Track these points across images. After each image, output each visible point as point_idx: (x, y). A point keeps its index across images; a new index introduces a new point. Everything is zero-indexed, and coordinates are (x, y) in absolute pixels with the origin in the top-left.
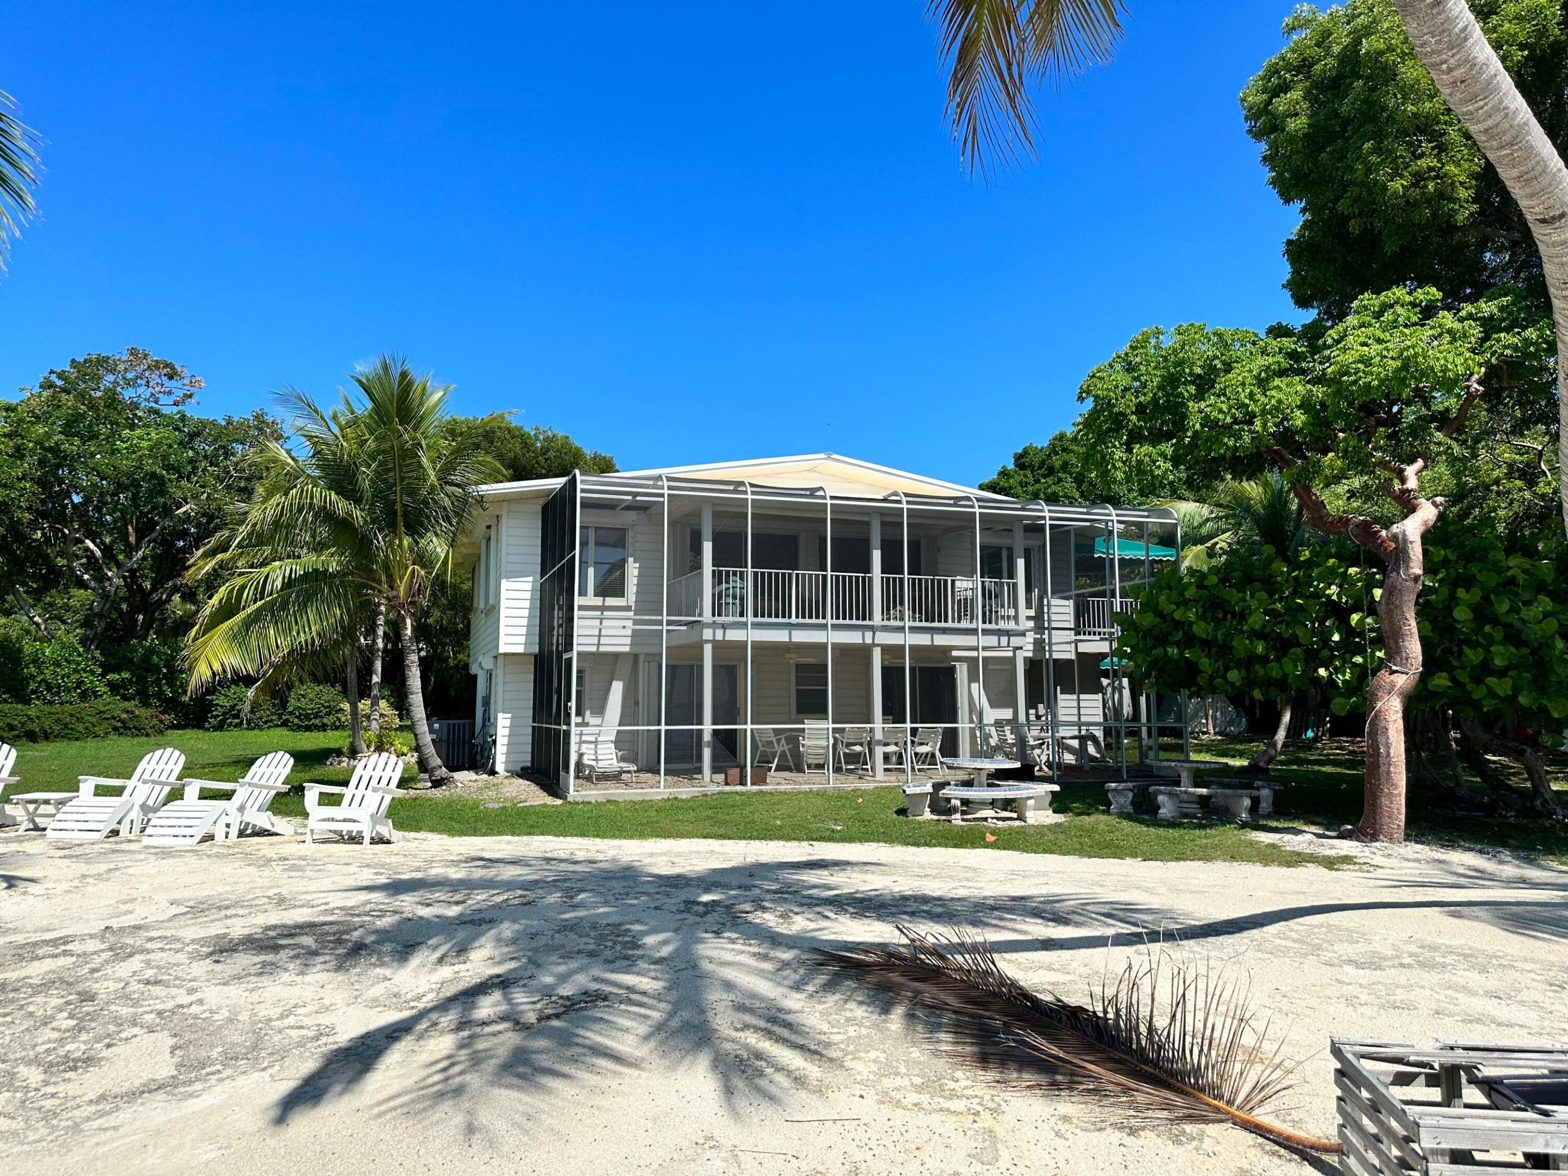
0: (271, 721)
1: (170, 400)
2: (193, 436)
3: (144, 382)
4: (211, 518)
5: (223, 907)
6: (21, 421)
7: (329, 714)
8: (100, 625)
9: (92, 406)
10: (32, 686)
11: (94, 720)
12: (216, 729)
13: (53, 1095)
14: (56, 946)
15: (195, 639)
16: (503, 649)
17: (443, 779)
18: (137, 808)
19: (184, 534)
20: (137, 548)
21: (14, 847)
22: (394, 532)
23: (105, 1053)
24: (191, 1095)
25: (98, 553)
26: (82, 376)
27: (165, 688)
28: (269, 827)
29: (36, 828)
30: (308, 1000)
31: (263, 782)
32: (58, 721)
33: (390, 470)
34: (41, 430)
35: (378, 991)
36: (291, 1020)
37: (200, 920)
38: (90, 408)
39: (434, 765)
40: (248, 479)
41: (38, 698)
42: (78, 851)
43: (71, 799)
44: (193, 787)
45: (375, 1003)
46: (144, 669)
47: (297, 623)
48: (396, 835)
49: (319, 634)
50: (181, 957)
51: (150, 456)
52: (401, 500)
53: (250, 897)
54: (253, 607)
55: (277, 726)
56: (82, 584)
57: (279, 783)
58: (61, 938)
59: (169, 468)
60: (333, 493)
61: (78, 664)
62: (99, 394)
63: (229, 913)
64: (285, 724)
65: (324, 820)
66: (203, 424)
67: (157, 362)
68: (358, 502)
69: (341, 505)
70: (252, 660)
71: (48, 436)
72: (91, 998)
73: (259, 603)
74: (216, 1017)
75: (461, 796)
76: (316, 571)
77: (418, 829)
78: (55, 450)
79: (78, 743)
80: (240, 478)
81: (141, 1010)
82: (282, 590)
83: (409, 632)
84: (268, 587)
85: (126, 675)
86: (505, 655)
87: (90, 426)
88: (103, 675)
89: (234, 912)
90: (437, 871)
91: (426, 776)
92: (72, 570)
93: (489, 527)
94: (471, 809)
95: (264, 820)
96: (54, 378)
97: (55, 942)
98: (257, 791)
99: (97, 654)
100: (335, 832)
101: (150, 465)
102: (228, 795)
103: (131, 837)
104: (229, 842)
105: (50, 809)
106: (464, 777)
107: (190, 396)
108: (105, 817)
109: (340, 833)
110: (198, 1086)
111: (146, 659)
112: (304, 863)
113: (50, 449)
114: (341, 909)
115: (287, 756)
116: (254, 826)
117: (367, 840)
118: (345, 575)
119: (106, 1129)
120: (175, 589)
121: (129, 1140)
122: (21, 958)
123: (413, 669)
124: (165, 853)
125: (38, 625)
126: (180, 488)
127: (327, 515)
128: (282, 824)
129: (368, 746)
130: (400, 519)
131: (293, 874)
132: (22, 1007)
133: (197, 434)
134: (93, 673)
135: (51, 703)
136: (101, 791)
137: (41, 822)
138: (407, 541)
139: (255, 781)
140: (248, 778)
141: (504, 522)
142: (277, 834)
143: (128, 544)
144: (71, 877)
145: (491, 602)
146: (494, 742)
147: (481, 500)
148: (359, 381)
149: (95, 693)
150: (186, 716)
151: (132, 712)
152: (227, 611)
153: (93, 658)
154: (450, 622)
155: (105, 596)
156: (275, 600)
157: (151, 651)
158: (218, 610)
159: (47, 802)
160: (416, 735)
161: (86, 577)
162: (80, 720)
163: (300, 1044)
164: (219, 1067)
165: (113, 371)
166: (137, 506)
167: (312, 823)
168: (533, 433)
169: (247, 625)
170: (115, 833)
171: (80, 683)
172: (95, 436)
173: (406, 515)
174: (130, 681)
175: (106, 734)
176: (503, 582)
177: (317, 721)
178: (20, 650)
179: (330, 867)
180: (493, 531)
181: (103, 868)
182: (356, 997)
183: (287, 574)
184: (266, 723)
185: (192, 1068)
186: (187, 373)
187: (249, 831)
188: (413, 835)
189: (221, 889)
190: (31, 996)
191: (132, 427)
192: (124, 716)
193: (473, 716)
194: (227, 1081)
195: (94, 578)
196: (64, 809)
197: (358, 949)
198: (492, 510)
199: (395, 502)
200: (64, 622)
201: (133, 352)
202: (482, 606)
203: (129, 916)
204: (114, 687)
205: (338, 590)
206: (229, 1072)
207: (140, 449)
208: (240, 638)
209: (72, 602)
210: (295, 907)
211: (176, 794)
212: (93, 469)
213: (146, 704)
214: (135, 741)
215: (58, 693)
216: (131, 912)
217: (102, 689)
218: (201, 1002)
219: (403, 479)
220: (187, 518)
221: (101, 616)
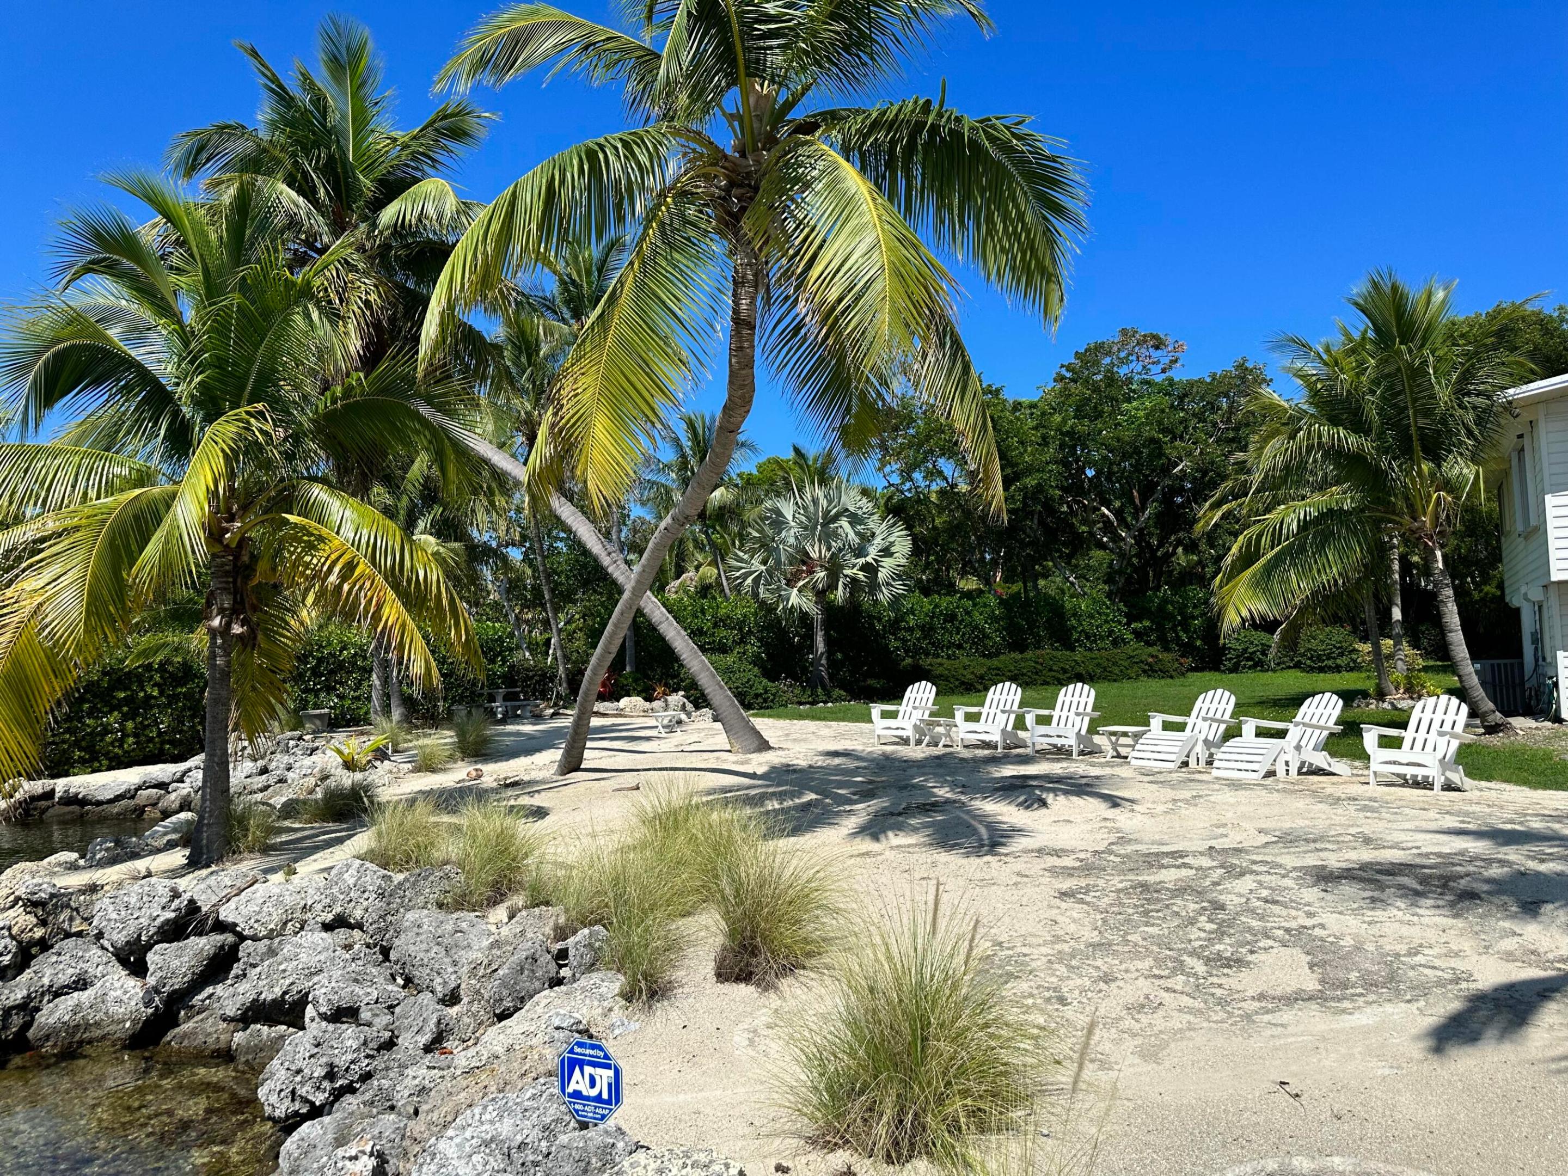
0: (1284, 663)
1: (1156, 369)
2: (1181, 398)
3: (1134, 358)
4: (1205, 473)
5: (1313, 840)
6: (1043, 414)
7: (1342, 654)
8: (1121, 581)
9: (1096, 390)
10: (1075, 636)
11: (1126, 664)
12: (1231, 671)
13: (1220, 986)
14: (1175, 858)
15: (1221, 587)
16: (1555, 576)
17: (1498, 725)
18: (1200, 743)
19: (1181, 491)
20: (1144, 509)
21: (1107, 771)
22: (1411, 459)
23: (1250, 958)
24: (1344, 1011)
25: (1112, 517)
26: (1085, 363)
27: (1181, 634)
28: (1326, 767)
29: (1119, 756)
30: (1433, 941)
31: (1314, 721)
32: (1098, 665)
33: (1399, 393)
34: (1057, 418)
35: (1509, 944)
36: (1419, 959)
37: (1292, 850)
38: (1094, 391)
39: (1485, 709)
40: (1237, 429)
41: (1080, 646)
42: (1161, 778)
43: (1144, 733)
44: (1249, 726)
45: (1509, 957)
46: (1160, 616)
47: (1316, 562)
48: (1468, 783)
49: (1340, 574)
50: (1288, 882)
51: (1147, 424)
52: (1415, 422)
53: (1333, 833)
54: (1270, 554)
55: (1289, 667)
56: (1102, 546)
57: (1331, 723)
58: (1176, 852)
59: (1165, 431)
60: (1341, 428)
61: (1107, 615)
62: (1099, 377)
63: (1318, 845)
64: (1297, 666)
65: (1386, 763)
66: (1191, 384)
67: (1145, 336)
68: (1367, 433)
69: (1352, 441)
70: (1278, 605)
71: (1064, 421)
72: (1222, 907)
73: (1277, 549)
74: (1342, 943)
75: (1525, 745)
76: (1330, 510)
77: (1489, 779)
78: (1071, 433)
79: (1116, 684)
80: (1228, 429)
81: (1269, 925)
82: (1298, 533)
83: (1440, 565)
84: (1284, 531)
85: (1147, 623)
86: (1560, 583)
87: (1095, 407)
88: (1128, 624)
89: (1323, 846)
90: (1536, 825)
91: (1478, 722)
92: (1092, 534)
93: (1521, 436)
94: (1543, 760)
95: (1321, 759)
96: (1064, 372)
97: (1172, 854)
98: (1309, 731)
99: (1121, 605)
100: (1398, 775)
101: (1148, 432)
102: (1282, 734)
103: (1200, 768)
104: (1290, 778)
105: (1129, 741)
106: (1520, 723)
107: (1176, 361)
108: (1176, 750)
109: (1403, 777)
110: (1346, 1004)
111: (1161, 608)
112: (1376, 804)
113: (1068, 434)
114: (1435, 854)
115: (1335, 697)
116: (1311, 765)
117: (1437, 786)
118: (1362, 511)
119: (1275, 1025)
120: (1179, 542)
121: (1300, 1039)
122: (1151, 866)
123: (1450, 605)
124: (1235, 785)
125: (1072, 584)
126: (1175, 448)
127: (1335, 454)
128: (1340, 766)
129: (1397, 688)
130: (1417, 445)
131: (1369, 814)
132: (1167, 906)
133: (1185, 395)
134: (1120, 623)
135: (1090, 649)
136: (1167, 726)
137: (1123, 751)
138: (1426, 467)
139: (1307, 720)
140: (1298, 718)
141: (1542, 428)
142: (1334, 774)
143: (1135, 507)
144: (1164, 800)
145: (1533, 522)
146: (1556, 685)
147: (1510, 405)
148: (1356, 304)
149: (1123, 640)
150: (1202, 659)
151: (1157, 657)
152: (1247, 558)
153: (1119, 609)
154: (1469, 550)
155: (1122, 555)
156: (1293, 543)
157: (1165, 601)
158: (1238, 558)
159: (1125, 734)
160: (1460, 676)
161: (1105, 539)
162: (1115, 664)
163: (1440, 983)
164: (1360, 990)
165: (1109, 353)
166: (1140, 471)
167: (1374, 766)
168: (1556, 314)
169: (1269, 570)
170: (1186, 764)
171: (1111, 632)
172: (1100, 415)
173: (1423, 438)
174: (1151, 628)
175: (1138, 676)
176: (1548, 498)
177: (1330, 663)
178: (1063, 606)
179: (1407, 811)
180: (1526, 441)
181: (1187, 794)
182: (1486, 947)
183: (1302, 517)
184: (1278, 664)
185: (1334, 986)
186: (1170, 341)
187: (1305, 770)
188: (1484, 784)
189: (1301, 823)
190: (1171, 898)
191: (1129, 400)
192: (1150, 660)
193: (1519, 653)
194: (1375, 1006)
195: (1111, 540)
196: (1141, 741)
197: (1470, 896)
198: (1526, 416)
199: (1409, 426)
200: (1088, 580)
201: (1124, 332)
202: (1520, 527)
203: (1225, 839)
204: (1138, 635)
205: (1355, 527)
206: (1372, 997)
207: (1137, 418)
208: (1263, 583)
209: (1092, 563)
210: (1384, 847)
211: (1232, 733)
212: (1102, 444)
213: (1167, 649)
214: (1163, 682)
215: (1095, 642)
216: (1226, 836)
217: (1128, 636)
218: (1322, 926)
219: (1415, 400)
220: (1183, 475)
221: (1120, 572)
